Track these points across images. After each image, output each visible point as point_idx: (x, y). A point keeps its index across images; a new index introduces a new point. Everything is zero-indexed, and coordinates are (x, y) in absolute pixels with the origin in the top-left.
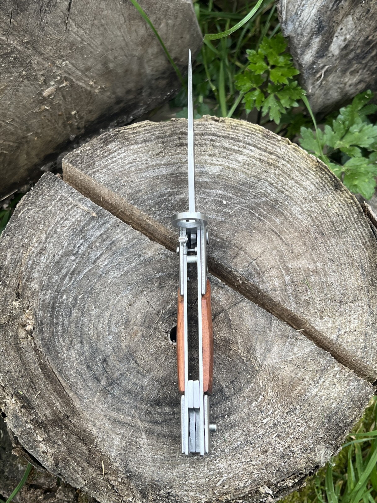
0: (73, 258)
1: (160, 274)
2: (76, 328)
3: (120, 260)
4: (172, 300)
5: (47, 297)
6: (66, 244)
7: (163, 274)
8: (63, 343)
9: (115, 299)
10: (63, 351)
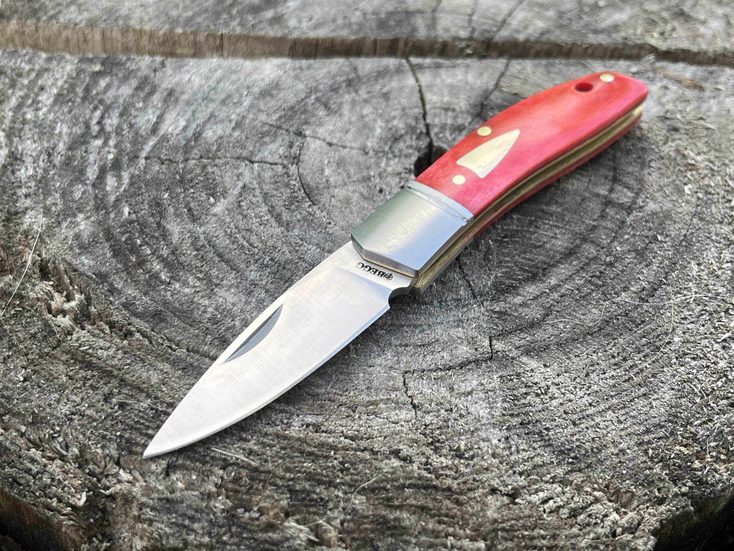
0: (98, 142)
1: (313, 97)
2: (197, 250)
3: (210, 110)
4: (375, 120)
5: (82, 227)
6: (65, 129)
7: (320, 94)
8: (187, 290)
9: (252, 168)
10: (199, 304)
